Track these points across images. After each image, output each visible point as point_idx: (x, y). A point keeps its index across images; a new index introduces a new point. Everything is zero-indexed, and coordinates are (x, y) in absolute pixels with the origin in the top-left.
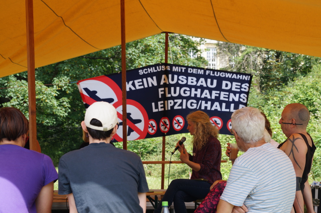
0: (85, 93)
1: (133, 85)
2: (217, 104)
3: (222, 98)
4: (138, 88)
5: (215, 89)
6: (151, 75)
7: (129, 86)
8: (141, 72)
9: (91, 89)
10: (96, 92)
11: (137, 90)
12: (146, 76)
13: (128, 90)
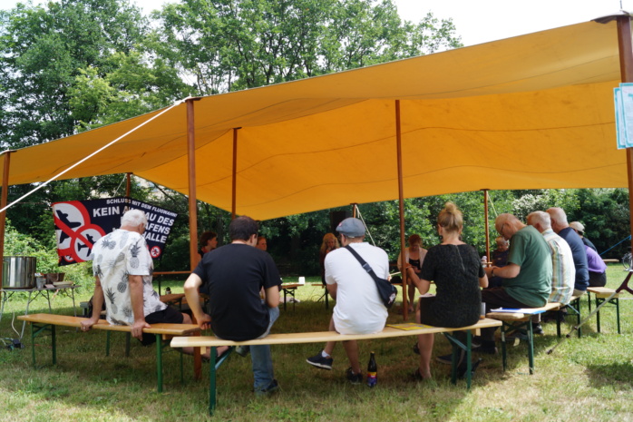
0: (57, 215)
1: (100, 212)
2: (150, 234)
3: (154, 230)
4: (103, 214)
5: (153, 222)
6: (115, 205)
7: (96, 212)
8: (108, 202)
9: (63, 212)
10: (67, 215)
11: (102, 217)
12: (111, 205)
13: (95, 216)
